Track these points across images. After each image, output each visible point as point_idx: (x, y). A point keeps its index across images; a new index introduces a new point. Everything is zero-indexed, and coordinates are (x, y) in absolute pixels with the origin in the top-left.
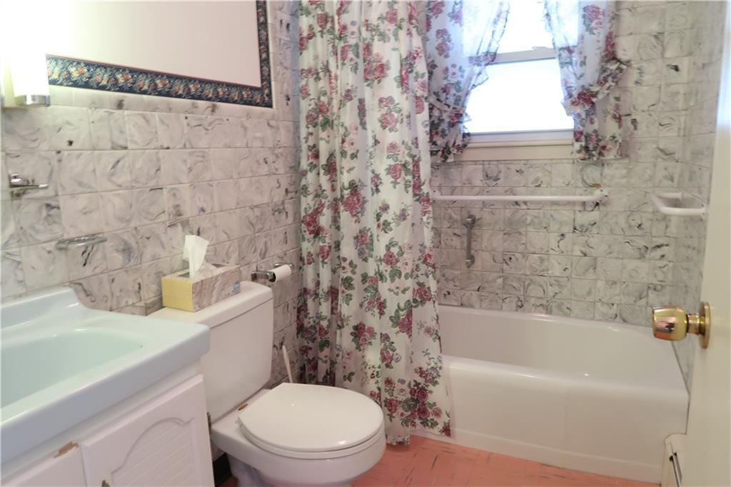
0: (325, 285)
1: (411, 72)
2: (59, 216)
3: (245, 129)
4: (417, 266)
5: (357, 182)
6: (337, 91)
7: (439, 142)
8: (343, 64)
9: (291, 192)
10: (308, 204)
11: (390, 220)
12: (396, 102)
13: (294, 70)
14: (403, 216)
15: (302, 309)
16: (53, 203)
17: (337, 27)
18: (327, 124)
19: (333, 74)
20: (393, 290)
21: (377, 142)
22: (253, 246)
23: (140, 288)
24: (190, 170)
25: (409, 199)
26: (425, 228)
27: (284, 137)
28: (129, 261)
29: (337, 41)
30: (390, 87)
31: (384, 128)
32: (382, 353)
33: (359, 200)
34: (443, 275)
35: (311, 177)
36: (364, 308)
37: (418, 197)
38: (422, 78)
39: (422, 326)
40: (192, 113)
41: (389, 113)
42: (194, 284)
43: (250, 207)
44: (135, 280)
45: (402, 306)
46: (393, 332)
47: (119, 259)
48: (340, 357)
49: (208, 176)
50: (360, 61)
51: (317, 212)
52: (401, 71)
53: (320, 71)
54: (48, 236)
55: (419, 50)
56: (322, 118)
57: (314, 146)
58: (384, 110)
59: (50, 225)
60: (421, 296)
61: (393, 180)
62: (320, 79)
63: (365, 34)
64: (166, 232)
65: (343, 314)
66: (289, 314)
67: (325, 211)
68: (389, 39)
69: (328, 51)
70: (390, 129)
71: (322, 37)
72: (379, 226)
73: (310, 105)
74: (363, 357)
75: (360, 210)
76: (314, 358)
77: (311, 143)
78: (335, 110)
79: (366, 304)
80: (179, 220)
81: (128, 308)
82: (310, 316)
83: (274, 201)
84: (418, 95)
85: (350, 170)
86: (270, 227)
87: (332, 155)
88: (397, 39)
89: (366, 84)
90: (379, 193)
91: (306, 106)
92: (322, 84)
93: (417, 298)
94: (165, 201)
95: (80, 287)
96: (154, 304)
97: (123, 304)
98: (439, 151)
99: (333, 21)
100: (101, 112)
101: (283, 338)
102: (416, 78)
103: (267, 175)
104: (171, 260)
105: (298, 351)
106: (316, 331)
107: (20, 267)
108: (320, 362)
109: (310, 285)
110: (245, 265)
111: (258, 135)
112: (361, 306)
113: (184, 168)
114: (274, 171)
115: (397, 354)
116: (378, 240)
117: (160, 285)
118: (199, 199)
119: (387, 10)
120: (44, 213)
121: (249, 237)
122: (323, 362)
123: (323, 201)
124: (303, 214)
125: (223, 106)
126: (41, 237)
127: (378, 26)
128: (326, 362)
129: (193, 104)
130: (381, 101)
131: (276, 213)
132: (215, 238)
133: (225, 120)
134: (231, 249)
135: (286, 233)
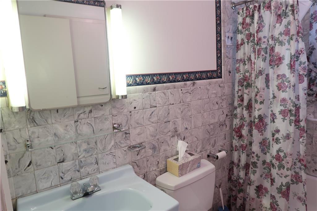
0: (243, 162)
1: (297, 60)
2: (129, 137)
3: (208, 90)
4: (295, 163)
5: (262, 115)
6: (254, 70)
7: (314, 90)
8: (258, 57)
9: (229, 116)
10: (237, 123)
11: (280, 138)
12: (287, 77)
13: (233, 58)
14: (288, 137)
15: (231, 170)
16: (127, 132)
17: (256, 39)
18: (249, 86)
19: (253, 62)
20: (279, 175)
21: (274, 97)
22: (209, 142)
23: (158, 163)
24: (182, 112)
25: (292, 129)
26: (301, 145)
27: (227, 90)
28: (155, 152)
29: (255, 46)
30: (284, 69)
31: (279, 90)
32: (270, 205)
33: (263, 124)
34: (313, 160)
35: (239, 110)
36: (263, 177)
37: (297, 127)
38: (304, 64)
39: (295, 195)
40: (184, 87)
41: (283, 82)
42: (179, 166)
43: (208, 125)
44: (157, 160)
45: (284, 184)
46: (278, 196)
47: (150, 152)
48: (249, 199)
49: (189, 113)
50: (268, 56)
51: (241, 126)
52: (291, 61)
53: (246, 60)
54: (125, 145)
55: (302, 50)
56: (246, 82)
57: (241, 96)
58: (280, 81)
59: (126, 140)
60: (296, 179)
61: (283, 117)
62: (246, 65)
63: (271, 42)
64: (170, 140)
65: (251, 179)
66: (225, 172)
67: (245, 127)
68: (285, 44)
69: (251, 50)
70: (282, 91)
71: (248, 44)
72: (273, 140)
73: (240, 76)
74: (261, 201)
75: (263, 129)
76: (235, 196)
77: (240, 94)
78: (253, 79)
79: (264, 176)
80: (176, 134)
81: (153, 171)
82: (235, 175)
83: (220, 120)
84: (301, 74)
85: (259, 110)
86: (218, 133)
87: (250, 100)
88: (289, 44)
89: (270, 67)
90: (275, 123)
91: (238, 76)
92: (246, 67)
93: (294, 179)
94: (171, 126)
95: (136, 164)
96: (163, 169)
97: (151, 170)
98: (314, 94)
99: (254, 36)
100: (147, 94)
101: (221, 183)
102: (300, 65)
103: (217, 109)
104: (172, 151)
105: (228, 189)
106: (237, 183)
107: (115, 157)
108: (238, 199)
109: (236, 161)
110: (205, 151)
111: (214, 92)
112: (261, 176)
113: (180, 112)
114: (221, 107)
115: (279, 208)
116: (273, 147)
117: (166, 162)
118: (185, 124)
119: (285, 29)
120: (124, 136)
121: (207, 138)
122: (239, 199)
123: (244, 123)
124: (234, 127)
125: (198, 82)
126: (123, 146)
127: (278, 38)
128: (241, 199)
129: (185, 83)
130: (278, 76)
131: (221, 126)
132: (191, 140)
133: (199, 87)
134: (198, 144)
135: (225, 135)
